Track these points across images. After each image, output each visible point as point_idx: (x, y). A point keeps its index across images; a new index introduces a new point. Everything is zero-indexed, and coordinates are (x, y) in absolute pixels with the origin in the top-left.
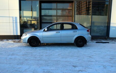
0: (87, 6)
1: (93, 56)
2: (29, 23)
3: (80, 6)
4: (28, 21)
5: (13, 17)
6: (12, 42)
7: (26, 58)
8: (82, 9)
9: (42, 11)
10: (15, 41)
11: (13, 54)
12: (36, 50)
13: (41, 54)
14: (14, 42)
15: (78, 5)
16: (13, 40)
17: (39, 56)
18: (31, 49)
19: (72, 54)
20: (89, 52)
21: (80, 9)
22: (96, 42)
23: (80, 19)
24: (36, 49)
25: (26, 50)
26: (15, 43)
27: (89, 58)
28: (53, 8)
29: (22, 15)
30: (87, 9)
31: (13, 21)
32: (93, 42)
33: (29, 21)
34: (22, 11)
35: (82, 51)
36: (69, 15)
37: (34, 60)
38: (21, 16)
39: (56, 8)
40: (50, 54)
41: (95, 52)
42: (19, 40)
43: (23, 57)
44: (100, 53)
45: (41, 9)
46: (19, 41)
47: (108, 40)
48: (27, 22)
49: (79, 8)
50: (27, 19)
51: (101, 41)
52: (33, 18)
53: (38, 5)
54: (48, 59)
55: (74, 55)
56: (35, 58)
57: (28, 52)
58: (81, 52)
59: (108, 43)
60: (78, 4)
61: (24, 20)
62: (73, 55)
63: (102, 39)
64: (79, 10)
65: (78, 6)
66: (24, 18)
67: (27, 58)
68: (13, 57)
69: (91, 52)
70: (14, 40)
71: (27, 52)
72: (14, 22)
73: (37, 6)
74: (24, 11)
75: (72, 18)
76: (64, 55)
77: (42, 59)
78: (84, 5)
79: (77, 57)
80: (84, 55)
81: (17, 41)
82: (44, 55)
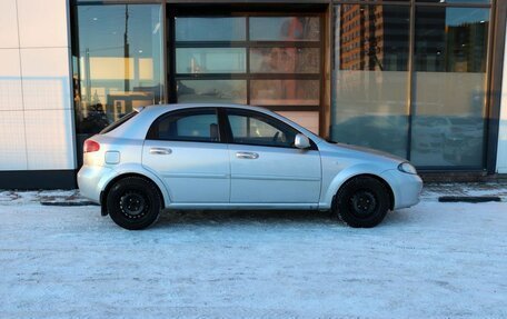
1: (454, 274)
4: (115, 102)
7: (108, 301)
9: (179, 52)
10: (53, 198)
11: (37, 278)
12: (158, 247)
13: (186, 273)
14: (46, 202)
16: (42, 194)
17: (176, 286)
18: (130, 241)
19: (345, 267)
20: (427, 253)
22: (442, 200)
24: (156, 241)
25: (109, 250)
27: (442, 290)
29: (83, 77)
32: (428, 200)
33: (119, 103)
34: (82, 60)
37: (152, 309)
38: (79, 81)
39: (244, 39)
40: (233, 272)
41: (455, 256)
42: (68, 193)
44: (483, 257)
45: (171, 45)
46: (72, 198)
47: (490, 188)
51: (461, 191)
53: (158, 27)
54: (227, 304)
55: (359, 277)
56: (156, 300)
58: (387, 258)
59: (498, 200)
61: (92, 99)
62: (350, 277)
63: (460, 182)
66: (93, 90)
67: (115, 297)
68: (38, 292)
69: (436, 253)
71: (113, 258)
73: (155, 32)
74: (91, 59)
76: (306, 279)
77: (191, 302)
78: (353, 31)
79: (378, 287)
80: (409, 271)
81: (61, 197)
82: (201, 278)
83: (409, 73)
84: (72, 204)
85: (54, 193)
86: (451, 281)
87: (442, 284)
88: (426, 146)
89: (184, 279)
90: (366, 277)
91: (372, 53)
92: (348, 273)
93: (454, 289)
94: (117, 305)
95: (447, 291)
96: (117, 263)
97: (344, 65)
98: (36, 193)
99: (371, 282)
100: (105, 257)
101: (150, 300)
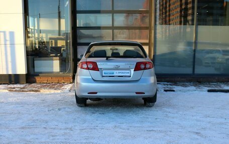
0: (183, 7)
1: (204, 129)
2: (52, 45)
3: (166, 7)
5: (4, 32)
6: (7, 91)
7: (28, 138)
8: (171, 12)
9: (78, 15)
10: (14, 88)
12: (59, 113)
13: (70, 126)
14: (11, 90)
15: (163, 5)
16: (9, 86)
17: (62, 132)
19: (149, 124)
20: (195, 118)
21: (168, 14)
22: (209, 91)
23: (167, 34)
25: (35, 114)
26: (12, 94)
27: (196, 136)
28: (103, 9)
30: (183, 13)
31: (6, 40)
32: (202, 91)
33: (52, 42)
35: (176, 115)
36: (142, 26)
39: (111, 9)
40: (93, 125)
41: (208, 119)
42: (22, 86)
43: (22, 135)
44: (223, 120)
46: (24, 88)
48: (48, 43)
49: (164, 11)
50: (47, 36)
51: (220, 87)
52: (62, 33)
55: (155, 129)
56: (52, 138)
57: (37, 118)
60: (161, 4)
62: (151, 129)
63: (221, 82)
64: (166, 16)
65: (161, 8)
66: (41, 35)
67: (32, 137)
69: (198, 118)
70: (12, 86)
72: (8, 43)
75: (150, 33)
77: (68, 139)
78: (176, 5)
79: (163, 134)
80: (182, 126)
81: (18, 87)
82: (76, 128)
83: (194, 26)
84: (23, 91)
85: (15, 86)
86: (202, 132)
87: (197, 133)
88: (209, 63)
89: (67, 128)
90: (159, 129)
91: (186, 16)
92: (150, 127)
93: (202, 136)
94: (32, 140)
95: (199, 137)
96: (37, 120)
97: (171, 22)
98: (6, 85)
99: (161, 132)
100: (32, 117)
101: (48, 138)
